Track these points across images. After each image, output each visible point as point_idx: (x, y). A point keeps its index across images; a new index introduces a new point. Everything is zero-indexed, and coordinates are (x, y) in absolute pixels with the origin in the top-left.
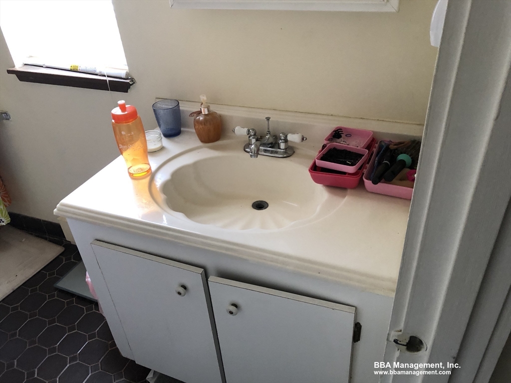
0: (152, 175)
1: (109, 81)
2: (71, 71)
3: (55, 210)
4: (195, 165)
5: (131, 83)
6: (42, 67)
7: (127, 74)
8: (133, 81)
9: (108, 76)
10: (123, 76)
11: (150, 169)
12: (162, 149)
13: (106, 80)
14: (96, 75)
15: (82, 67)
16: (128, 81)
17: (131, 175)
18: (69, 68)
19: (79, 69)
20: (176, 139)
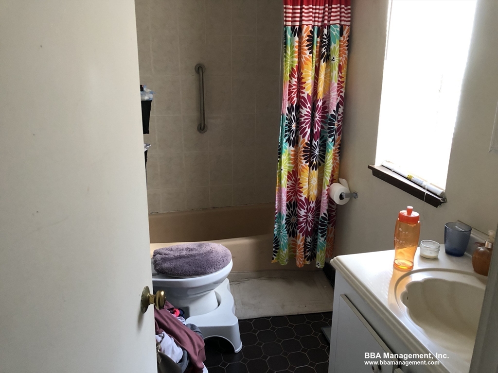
0: (410, 272)
1: (427, 194)
2: (407, 178)
3: (332, 260)
4: (453, 284)
5: (441, 201)
6: (391, 170)
7: (442, 193)
8: (444, 200)
9: (428, 190)
10: (439, 194)
11: (412, 267)
12: (435, 259)
13: (424, 193)
14: (421, 187)
15: (414, 178)
16: (440, 199)
17: (395, 264)
18: (406, 176)
19: (413, 179)
20: (454, 258)
